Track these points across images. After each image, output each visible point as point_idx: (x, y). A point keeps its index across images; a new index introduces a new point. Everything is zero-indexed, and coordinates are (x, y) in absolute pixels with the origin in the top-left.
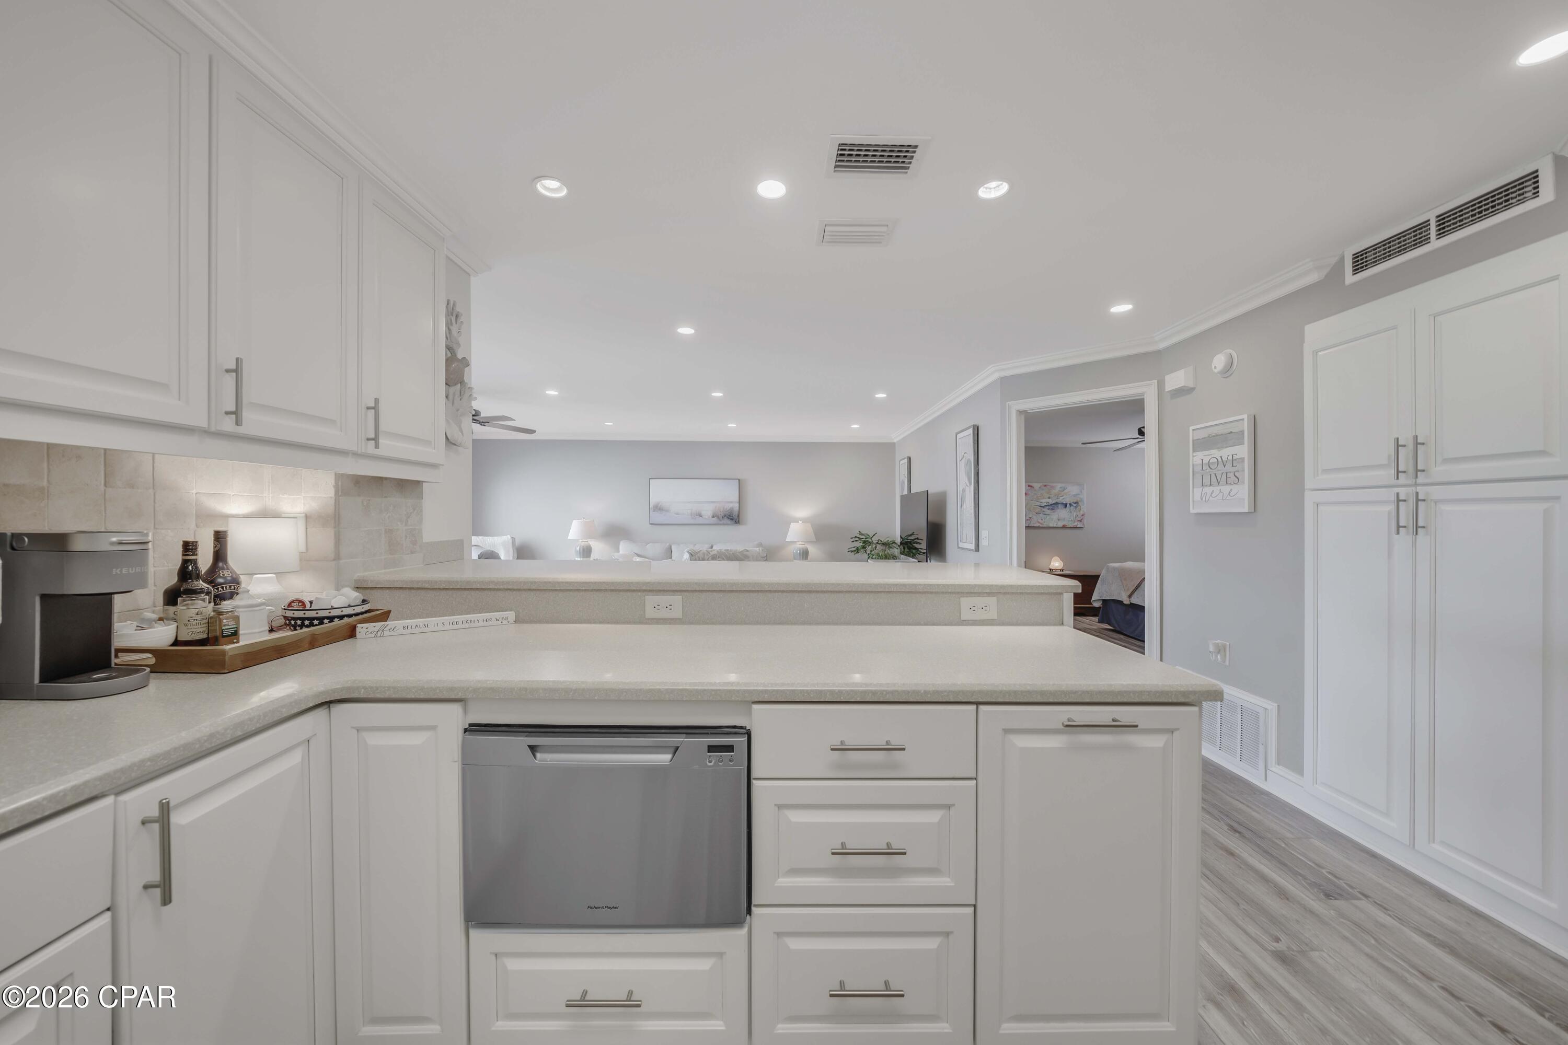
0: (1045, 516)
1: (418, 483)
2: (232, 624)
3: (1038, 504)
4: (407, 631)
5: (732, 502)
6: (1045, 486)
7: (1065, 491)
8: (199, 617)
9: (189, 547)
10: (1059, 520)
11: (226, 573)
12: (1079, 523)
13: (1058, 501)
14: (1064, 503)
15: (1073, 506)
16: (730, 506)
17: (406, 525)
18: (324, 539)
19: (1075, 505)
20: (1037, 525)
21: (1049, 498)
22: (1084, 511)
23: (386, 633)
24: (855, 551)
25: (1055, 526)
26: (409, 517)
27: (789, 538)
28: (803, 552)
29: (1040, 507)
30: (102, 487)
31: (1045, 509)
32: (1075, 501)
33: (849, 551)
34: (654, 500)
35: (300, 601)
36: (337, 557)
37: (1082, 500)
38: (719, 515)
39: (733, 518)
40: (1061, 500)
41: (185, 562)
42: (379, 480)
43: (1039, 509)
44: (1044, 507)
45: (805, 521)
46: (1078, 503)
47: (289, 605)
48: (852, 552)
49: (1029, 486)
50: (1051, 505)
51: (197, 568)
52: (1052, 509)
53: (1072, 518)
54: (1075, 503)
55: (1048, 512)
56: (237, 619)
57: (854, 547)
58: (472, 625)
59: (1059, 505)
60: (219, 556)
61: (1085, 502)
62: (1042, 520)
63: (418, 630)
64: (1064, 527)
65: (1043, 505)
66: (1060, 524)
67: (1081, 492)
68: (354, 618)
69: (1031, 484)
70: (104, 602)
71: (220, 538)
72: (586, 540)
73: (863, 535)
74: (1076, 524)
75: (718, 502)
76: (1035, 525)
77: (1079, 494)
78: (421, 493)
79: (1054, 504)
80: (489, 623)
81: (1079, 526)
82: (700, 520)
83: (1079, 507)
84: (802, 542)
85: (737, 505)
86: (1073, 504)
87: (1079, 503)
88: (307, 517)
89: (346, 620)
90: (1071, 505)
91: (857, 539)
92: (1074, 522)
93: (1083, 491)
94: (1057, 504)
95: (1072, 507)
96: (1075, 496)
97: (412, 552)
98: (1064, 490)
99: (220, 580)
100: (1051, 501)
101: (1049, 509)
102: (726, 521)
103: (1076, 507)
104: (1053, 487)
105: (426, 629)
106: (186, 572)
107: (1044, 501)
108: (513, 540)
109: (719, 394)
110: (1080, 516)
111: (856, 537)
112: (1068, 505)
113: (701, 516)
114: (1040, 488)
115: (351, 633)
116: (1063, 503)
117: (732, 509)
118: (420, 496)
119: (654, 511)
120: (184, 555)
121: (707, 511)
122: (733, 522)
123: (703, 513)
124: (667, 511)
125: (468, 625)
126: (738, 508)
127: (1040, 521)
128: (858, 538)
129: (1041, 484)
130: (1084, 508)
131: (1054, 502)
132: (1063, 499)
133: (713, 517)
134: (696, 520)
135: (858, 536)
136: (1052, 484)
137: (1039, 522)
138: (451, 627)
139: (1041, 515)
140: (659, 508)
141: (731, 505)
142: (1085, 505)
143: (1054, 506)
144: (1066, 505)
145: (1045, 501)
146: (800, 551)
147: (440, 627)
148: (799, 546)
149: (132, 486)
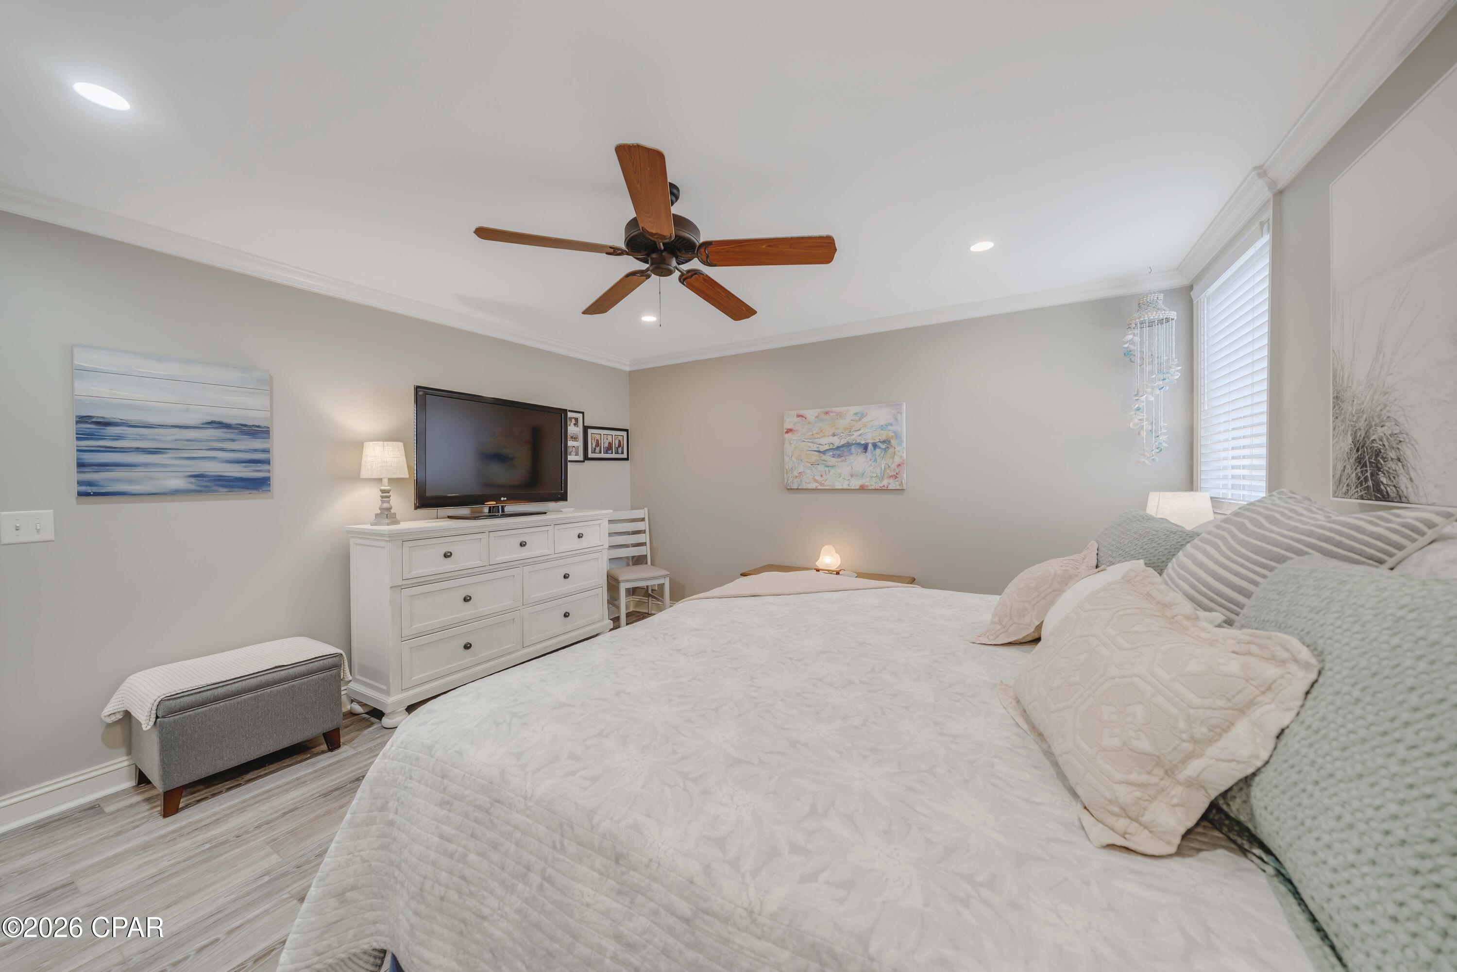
0: (827, 469)
3: (815, 447)
6: (827, 413)
7: (865, 420)
10: (852, 476)
12: (891, 480)
13: (851, 439)
14: (863, 442)
15: (880, 448)
19: (883, 446)
20: (813, 485)
21: (834, 435)
22: (901, 457)
25: (845, 487)
29: (817, 453)
31: (827, 457)
32: (883, 438)
37: (897, 436)
40: (855, 437)
43: (815, 457)
44: (824, 452)
46: (890, 442)
49: (798, 416)
50: (838, 448)
52: (840, 456)
53: (878, 471)
54: (884, 442)
55: (833, 461)
59: (853, 448)
61: (905, 439)
62: (822, 476)
64: (862, 489)
65: (822, 449)
66: (855, 484)
67: (896, 419)
69: (801, 412)
74: (885, 483)
76: (810, 486)
77: (891, 424)
79: (843, 446)
81: (890, 487)
83: (891, 450)
86: (880, 444)
87: (893, 442)
90: (875, 446)
92: (882, 479)
93: (899, 417)
94: (848, 445)
95: (878, 451)
96: (882, 428)
98: (860, 420)
100: (837, 441)
101: (834, 456)
103: (886, 450)
104: (840, 415)
107: (823, 441)
110: (894, 466)
112: (870, 447)
114: (817, 417)
116: (859, 444)
127: (818, 478)
129: (819, 410)
130: (902, 451)
131: (843, 442)
132: (860, 435)
136: (838, 409)
137: (816, 481)
139: (821, 468)
142: (904, 445)
143: (841, 450)
144: (865, 447)
145: (826, 442)
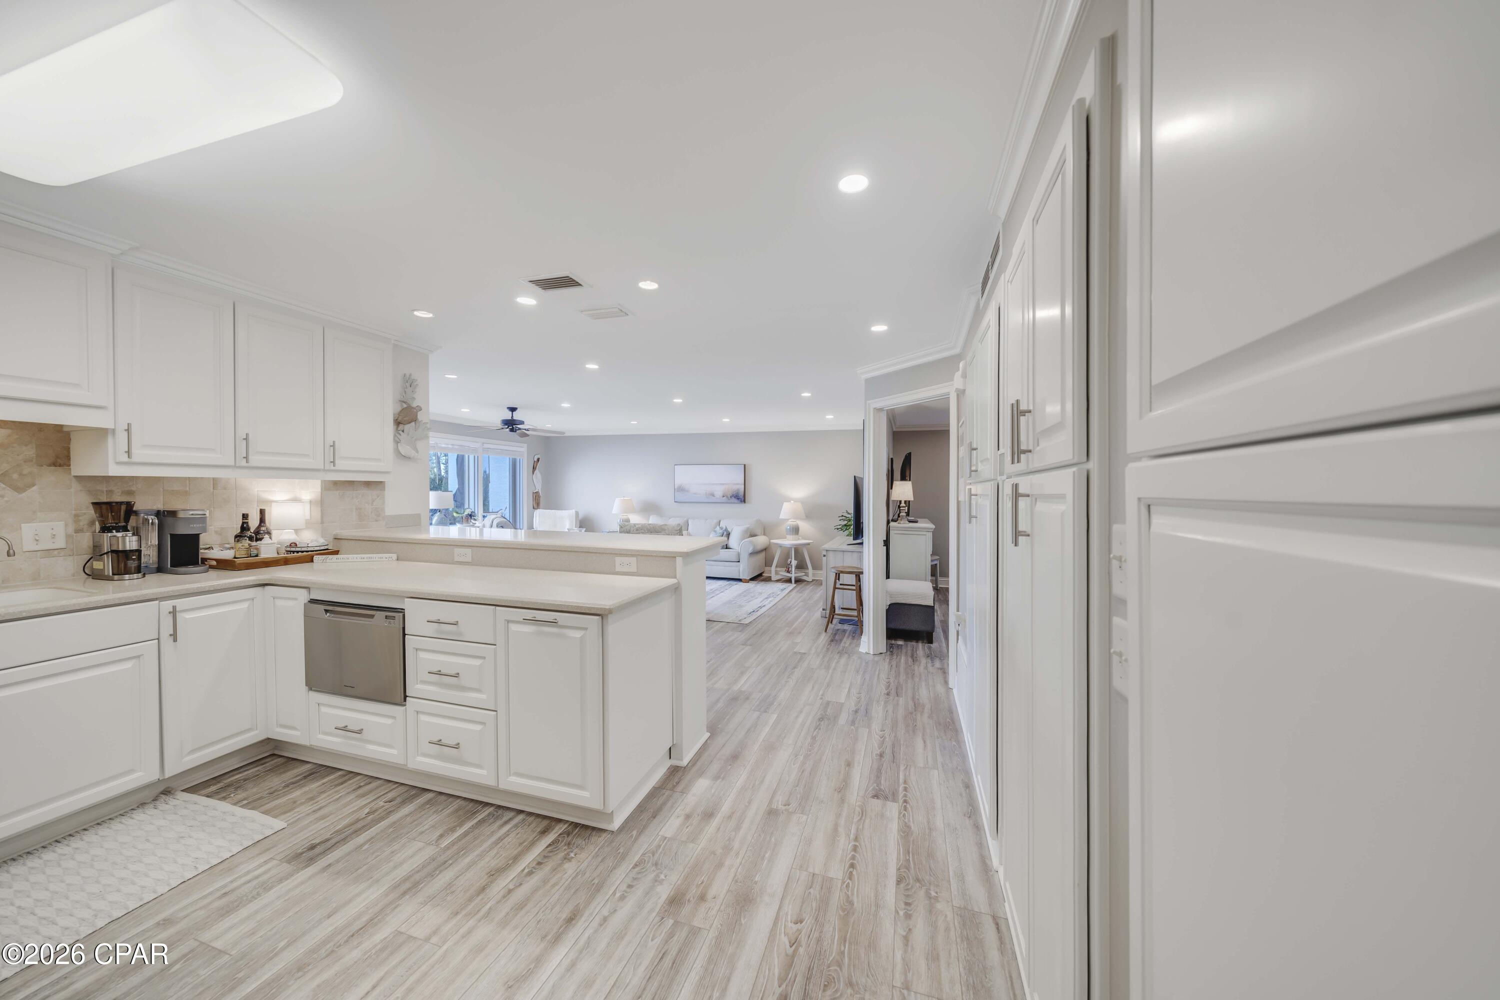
1: (381, 483)
2: (255, 552)
4: (337, 561)
5: (738, 484)
8: (243, 547)
9: (245, 516)
11: (263, 529)
16: (736, 487)
17: (372, 505)
18: (317, 514)
23: (328, 561)
24: (840, 528)
26: (373, 501)
27: (782, 516)
28: (793, 528)
30: (212, 490)
33: (835, 529)
34: (678, 482)
35: (295, 543)
36: (322, 523)
38: (728, 495)
39: (741, 498)
41: (243, 523)
42: (351, 483)
45: (796, 500)
47: (290, 545)
48: (838, 529)
51: (248, 525)
56: (257, 549)
57: (840, 525)
58: (372, 560)
60: (262, 521)
63: (343, 560)
68: (315, 552)
70: (196, 538)
71: (262, 512)
72: (626, 514)
73: (849, 514)
75: (726, 484)
78: (384, 487)
80: (382, 560)
82: (712, 499)
84: (794, 519)
85: (743, 486)
88: (311, 502)
89: (310, 553)
91: (844, 518)
97: (376, 521)
99: (262, 532)
102: (734, 500)
105: (348, 560)
106: (244, 528)
109: (680, 401)
111: (843, 516)
113: (714, 496)
115: (311, 560)
117: (738, 490)
118: (383, 489)
119: (678, 491)
120: (243, 520)
121: (719, 492)
122: (739, 501)
123: (715, 493)
124: (688, 491)
125: (370, 560)
126: (743, 489)
128: (845, 517)
133: (723, 497)
134: (710, 500)
135: (845, 515)
138: (361, 560)
140: (681, 489)
141: (738, 487)
146: (790, 527)
147: (355, 560)
148: (791, 522)
149: (225, 489)
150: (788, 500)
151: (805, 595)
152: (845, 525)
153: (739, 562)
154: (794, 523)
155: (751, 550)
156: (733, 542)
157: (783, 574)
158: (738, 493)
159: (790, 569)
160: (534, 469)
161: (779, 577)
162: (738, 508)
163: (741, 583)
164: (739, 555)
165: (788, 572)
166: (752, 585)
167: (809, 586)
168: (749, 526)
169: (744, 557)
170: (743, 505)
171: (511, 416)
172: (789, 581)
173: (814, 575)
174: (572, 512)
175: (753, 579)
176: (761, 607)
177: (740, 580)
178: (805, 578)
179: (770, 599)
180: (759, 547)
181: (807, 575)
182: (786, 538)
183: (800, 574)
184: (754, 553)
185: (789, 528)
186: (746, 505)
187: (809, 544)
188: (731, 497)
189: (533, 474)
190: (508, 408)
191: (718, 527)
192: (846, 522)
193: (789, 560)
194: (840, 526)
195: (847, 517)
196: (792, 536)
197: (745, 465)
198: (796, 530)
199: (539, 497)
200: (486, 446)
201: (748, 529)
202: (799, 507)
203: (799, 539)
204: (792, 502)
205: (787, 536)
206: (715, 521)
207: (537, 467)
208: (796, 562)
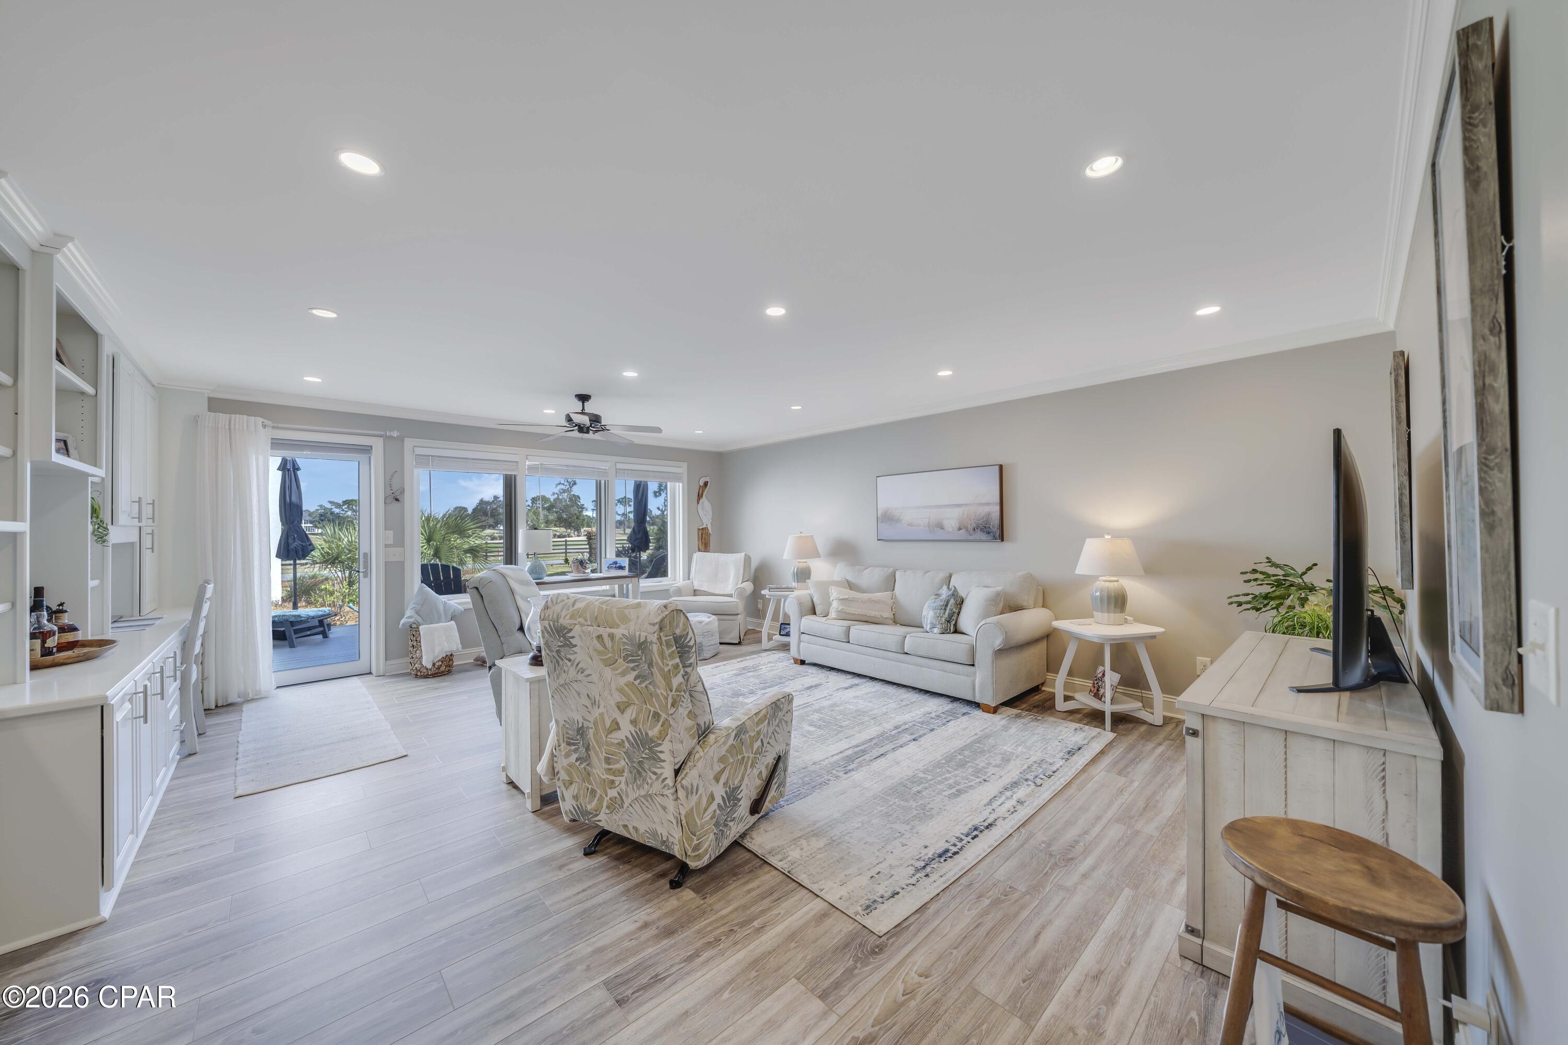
5: (988, 504)
16: (982, 511)
27: (1082, 568)
28: (1109, 598)
33: (1231, 603)
34: (882, 506)
38: (969, 526)
39: (995, 530)
45: (1117, 534)
48: (1240, 604)
57: (1248, 595)
72: (805, 560)
73: (1276, 566)
75: (966, 505)
82: (940, 535)
84: (1113, 575)
85: (998, 508)
91: (1258, 576)
102: (980, 535)
108: (748, 560)
111: (1255, 571)
113: (942, 527)
117: (989, 514)
119: (882, 522)
121: (951, 520)
122: (991, 537)
123: (946, 523)
124: (898, 521)
126: (998, 514)
128: (1261, 573)
133: (960, 529)
134: (935, 535)
135: (1260, 568)
140: (887, 518)
141: (987, 509)
146: (1103, 592)
148: (1105, 583)
150: (1098, 532)
151: (1136, 784)
152: (1266, 596)
153: (973, 665)
154: (1111, 585)
155: (998, 643)
156: (967, 620)
157: (1085, 700)
158: (987, 522)
159: (1102, 691)
160: (700, 496)
161: (1071, 705)
162: (990, 551)
163: (978, 713)
164: (973, 651)
165: (1098, 696)
166: (997, 721)
167: (1150, 746)
168: (999, 588)
169: (984, 657)
170: (997, 545)
171: (581, 409)
172: (1096, 717)
173: (1168, 706)
174: (740, 556)
175: (1010, 703)
176: (975, 832)
177: (977, 705)
178: (1143, 715)
179: (1021, 793)
180: (1022, 635)
181: (1148, 704)
182: (1092, 617)
183: (1129, 706)
184: (1008, 649)
185: (1098, 594)
186: (1005, 544)
187: (1153, 637)
188: (974, 529)
189: (698, 503)
190: (576, 396)
191: (945, 588)
192: (1266, 589)
193: (1101, 669)
194: (1249, 598)
195: (1268, 576)
196: (1106, 615)
197: (1001, 467)
198: (1118, 602)
199: (708, 535)
200: (619, 466)
201: (998, 594)
202: (1126, 547)
203: (1126, 621)
204: (1107, 537)
205: (1095, 613)
206: (942, 575)
207: (705, 494)
208: (1116, 677)
